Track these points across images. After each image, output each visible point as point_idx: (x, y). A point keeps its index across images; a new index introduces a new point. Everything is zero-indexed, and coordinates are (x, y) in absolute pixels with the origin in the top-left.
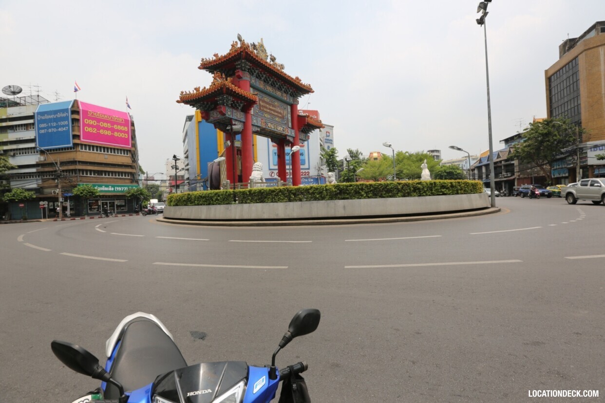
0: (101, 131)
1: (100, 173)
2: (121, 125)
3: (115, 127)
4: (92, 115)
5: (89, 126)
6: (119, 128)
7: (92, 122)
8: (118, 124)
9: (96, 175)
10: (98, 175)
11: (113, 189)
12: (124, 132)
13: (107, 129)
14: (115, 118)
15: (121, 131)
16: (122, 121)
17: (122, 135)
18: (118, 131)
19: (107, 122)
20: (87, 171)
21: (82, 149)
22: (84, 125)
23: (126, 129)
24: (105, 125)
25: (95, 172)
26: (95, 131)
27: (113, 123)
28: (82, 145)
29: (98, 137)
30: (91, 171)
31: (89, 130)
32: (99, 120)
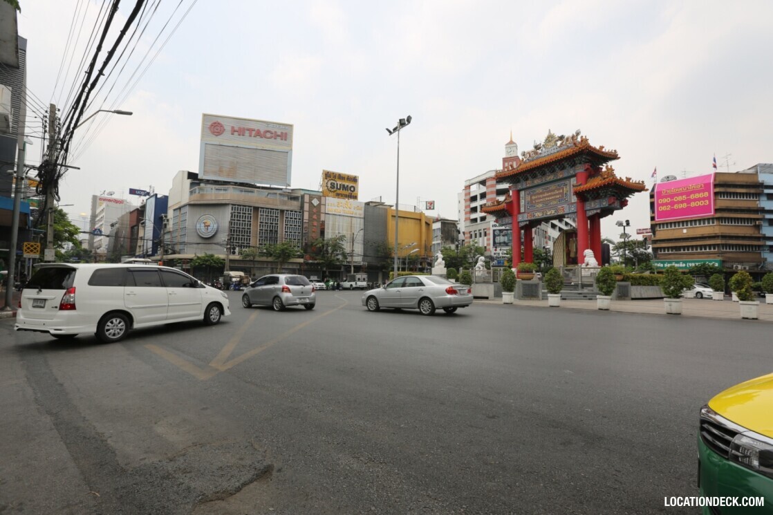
0: (676, 207)
1: (678, 248)
2: (699, 192)
3: (692, 197)
4: (666, 192)
5: (663, 205)
6: (697, 196)
7: (665, 200)
8: (694, 192)
9: (674, 252)
10: (676, 251)
11: (684, 265)
12: (704, 199)
13: (682, 202)
14: (691, 187)
15: (699, 199)
16: (701, 187)
17: (700, 203)
18: (695, 200)
19: (682, 194)
20: (664, 248)
21: (660, 228)
22: (659, 205)
23: (706, 194)
24: (680, 198)
25: (672, 248)
26: (669, 208)
27: (688, 194)
28: (660, 224)
29: (673, 212)
30: (668, 248)
31: (663, 208)
32: (672, 196)
